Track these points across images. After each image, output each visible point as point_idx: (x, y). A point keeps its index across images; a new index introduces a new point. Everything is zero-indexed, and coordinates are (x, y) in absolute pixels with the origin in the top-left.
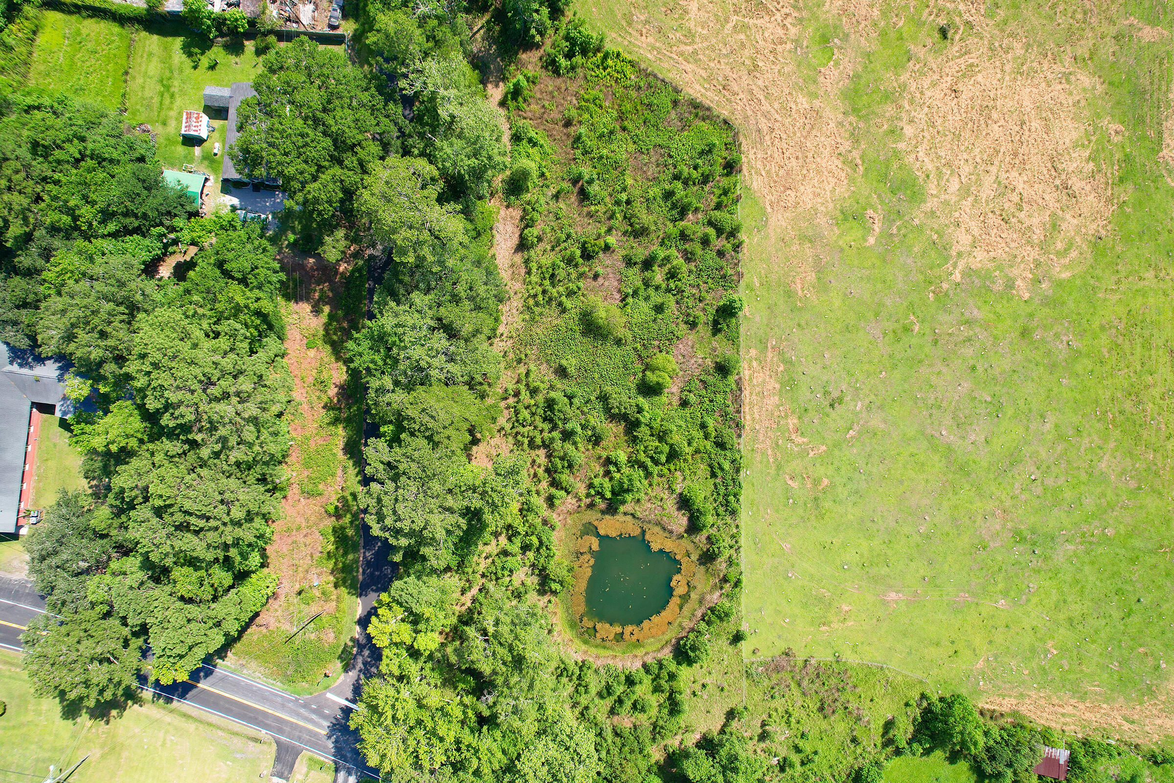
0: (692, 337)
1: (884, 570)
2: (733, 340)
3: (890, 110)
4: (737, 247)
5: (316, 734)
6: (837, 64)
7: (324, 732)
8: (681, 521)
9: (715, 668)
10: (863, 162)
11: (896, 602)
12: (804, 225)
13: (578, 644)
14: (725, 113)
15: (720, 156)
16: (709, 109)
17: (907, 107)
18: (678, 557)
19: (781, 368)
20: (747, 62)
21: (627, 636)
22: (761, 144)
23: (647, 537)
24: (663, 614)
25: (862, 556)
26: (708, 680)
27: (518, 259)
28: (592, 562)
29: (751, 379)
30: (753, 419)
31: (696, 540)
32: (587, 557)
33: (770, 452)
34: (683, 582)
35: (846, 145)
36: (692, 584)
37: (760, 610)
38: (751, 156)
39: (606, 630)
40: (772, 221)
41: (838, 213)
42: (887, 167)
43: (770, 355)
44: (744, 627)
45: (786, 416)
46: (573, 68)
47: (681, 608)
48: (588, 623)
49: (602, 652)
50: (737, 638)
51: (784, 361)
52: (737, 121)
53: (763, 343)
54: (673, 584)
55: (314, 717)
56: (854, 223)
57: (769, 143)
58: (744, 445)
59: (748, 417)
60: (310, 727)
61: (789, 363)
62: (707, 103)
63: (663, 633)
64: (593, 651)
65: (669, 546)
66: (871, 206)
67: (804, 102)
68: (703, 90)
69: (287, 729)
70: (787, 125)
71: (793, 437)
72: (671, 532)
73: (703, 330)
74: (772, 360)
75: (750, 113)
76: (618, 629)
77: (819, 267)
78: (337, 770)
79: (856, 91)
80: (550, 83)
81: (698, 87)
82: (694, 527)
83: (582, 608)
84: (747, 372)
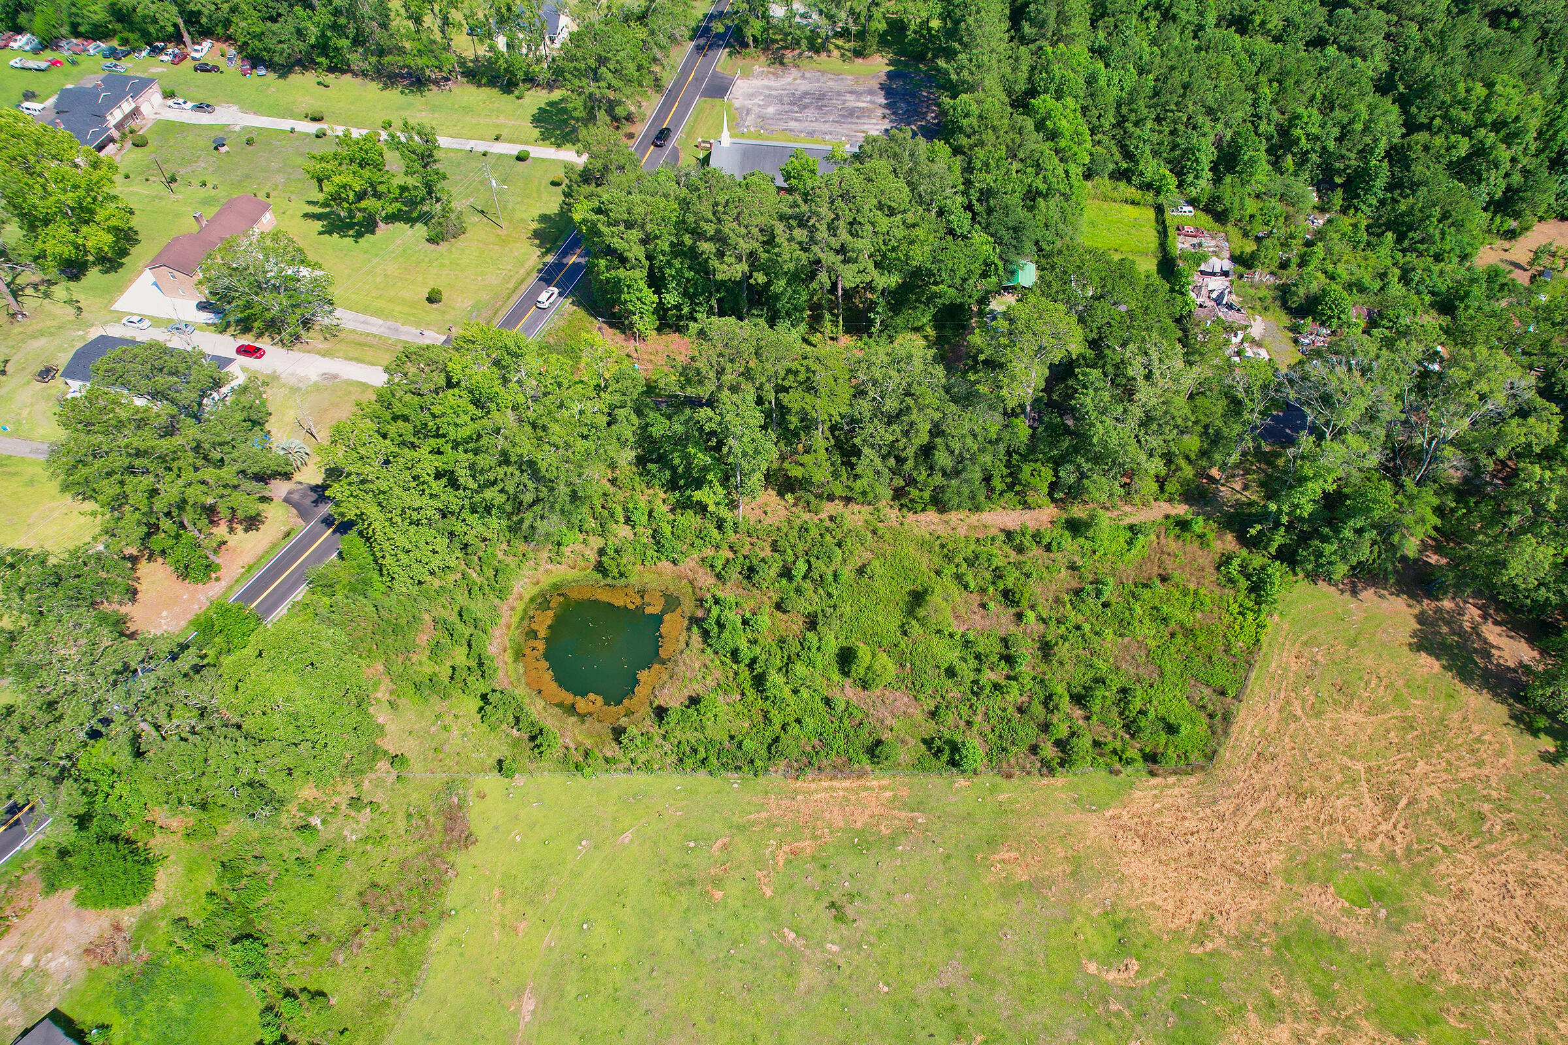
0: (919, 715)
6: (1347, 913)
8: (674, 699)
10: (1212, 954)
19: (884, 831)
26: (454, 732)
27: (994, 532)
29: (866, 788)
30: (810, 793)
33: (764, 815)
35: (1230, 928)
36: (589, 719)
37: (540, 801)
40: (1093, 818)
41: (1123, 915)
42: (1212, 995)
43: (903, 815)
44: (519, 780)
45: (815, 838)
46: (1231, 580)
47: (557, 705)
49: (517, 615)
51: (895, 836)
52: (1221, 770)
53: (919, 806)
56: (1112, 940)
57: (1202, 814)
58: (775, 779)
61: (893, 841)
63: (528, 684)
64: (521, 606)
66: (1144, 968)
70: (1235, 838)
71: (786, 848)
73: (929, 729)
74: (895, 818)
77: (1037, 885)
84: (876, 784)
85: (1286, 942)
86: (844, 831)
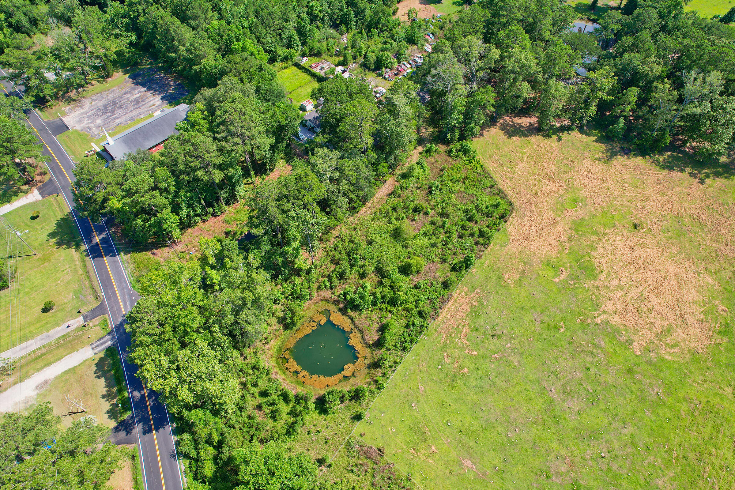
3: (594, 238)
5: (119, 309)
6: (576, 211)
7: (124, 312)
11: (468, 468)
12: (525, 256)
13: (273, 361)
14: (512, 200)
15: (500, 211)
16: (506, 195)
17: (604, 241)
18: (358, 356)
19: (476, 304)
20: (533, 191)
21: (300, 376)
22: (522, 219)
23: (351, 335)
24: (328, 378)
25: (463, 425)
26: (323, 430)
28: (315, 328)
29: (456, 299)
30: (446, 317)
32: (315, 324)
33: (444, 336)
37: (382, 412)
38: (515, 220)
39: (293, 365)
40: (510, 246)
43: (474, 295)
44: (367, 415)
45: (464, 326)
48: (287, 355)
49: (280, 373)
50: (358, 417)
51: (479, 302)
54: (346, 367)
58: (432, 324)
59: (444, 314)
60: (122, 305)
62: (506, 193)
63: (320, 388)
64: (277, 370)
66: (565, 267)
67: (552, 215)
68: (507, 190)
71: (462, 337)
72: (364, 340)
75: (524, 206)
76: (299, 369)
77: (522, 275)
78: (109, 334)
79: (580, 224)
81: (506, 187)
82: (379, 344)
83: (291, 346)
84: (456, 295)
85: (576, 230)
86: (467, 315)
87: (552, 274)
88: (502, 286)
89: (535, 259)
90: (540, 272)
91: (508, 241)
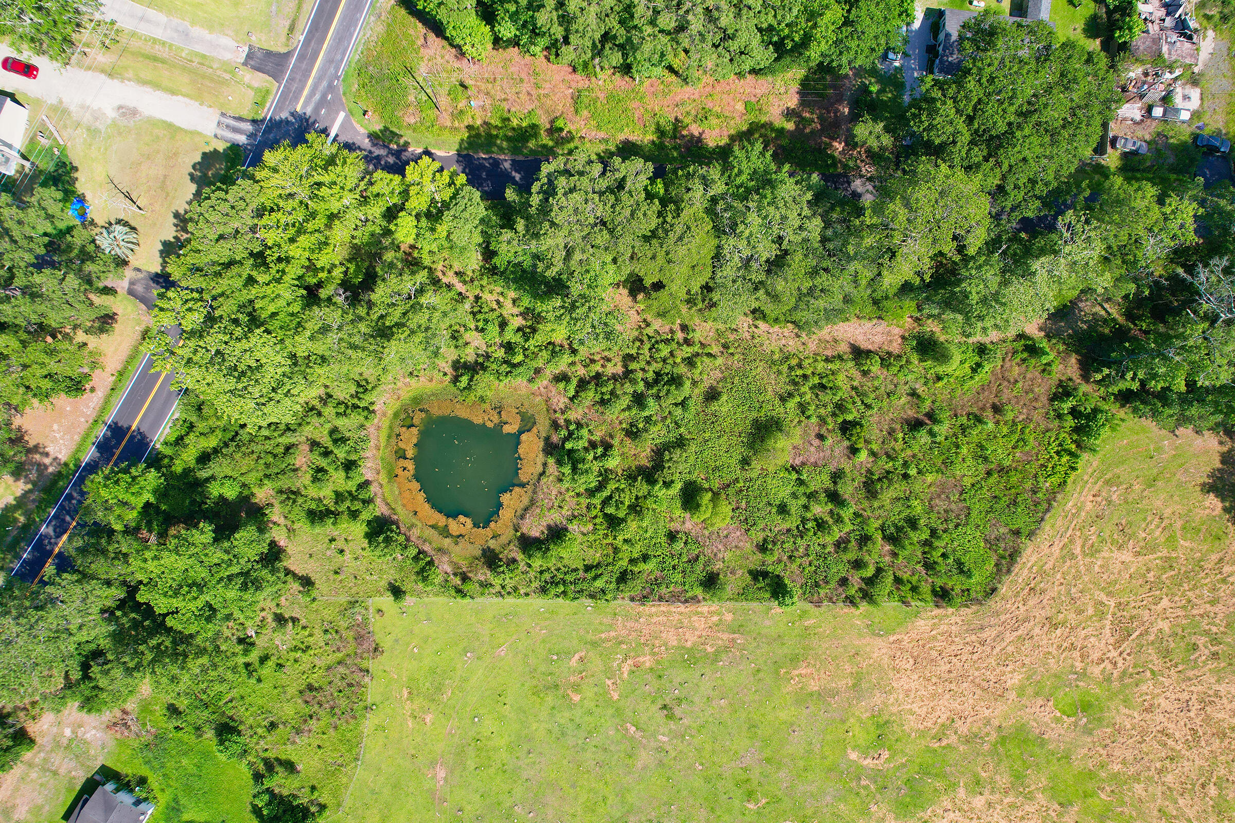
0: (748, 547)
1: (471, 764)
2: (743, 594)
3: (1003, 780)
4: (850, 601)
5: (296, 98)
6: (1057, 720)
7: (298, 109)
8: (535, 528)
9: (362, 565)
10: (944, 748)
11: (434, 777)
12: (874, 679)
13: (393, 406)
14: (1003, 590)
15: (956, 583)
16: (1009, 571)
17: (1006, 801)
18: (492, 524)
19: (709, 649)
20: (1061, 616)
21: (402, 463)
22: (967, 631)
23: (517, 489)
24: (427, 506)
25: (488, 739)
26: (348, 556)
27: (843, 348)
28: (490, 425)
29: (697, 613)
30: (651, 616)
31: (512, 546)
32: (496, 419)
33: (613, 634)
34: (462, 530)
35: (963, 729)
36: (461, 540)
37: (428, 619)
38: (953, 619)
39: (410, 440)
40: (879, 642)
41: (886, 717)
42: (936, 775)
43: (725, 636)
44: (409, 600)
45: (653, 654)
46: (1059, 416)
47: (433, 527)
48: (418, 418)
49: (384, 434)
50: (397, 592)
51: (717, 652)
52: (994, 603)
53: (739, 629)
54: (462, 518)
55: (317, 97)
56: (874, 736)
57: (968, 639)
58: (622, 604)
59: (654, 609)
60: (306, 92)
61: (715, 658)
62: (1016, 569)
63: (404, 506)
64: (386, 423)
65: (506, 515)
66: (892, 756)
67: (1014, 680)
68: (1029, 565)
69: (304, 66)
70: (989, 660)
71: (630, 662)
72: (522, 517)
73: (756, 560)
74: (719, 638)
75: (1003, 618)
76: (410, 453)
77: (824, 695)
78: (254, 122)
79: (1025, 741)
80: (1044, 388)
81: (1034, 559)
82: (528, 544)
83: (436, 412)
84: (705, 609)
85: (1003, 740)
86: (678, 648)
87: (861, 742)
88: (777, 673)
89: (878, 699)
90: (852, 720)
91: (888, 633)
